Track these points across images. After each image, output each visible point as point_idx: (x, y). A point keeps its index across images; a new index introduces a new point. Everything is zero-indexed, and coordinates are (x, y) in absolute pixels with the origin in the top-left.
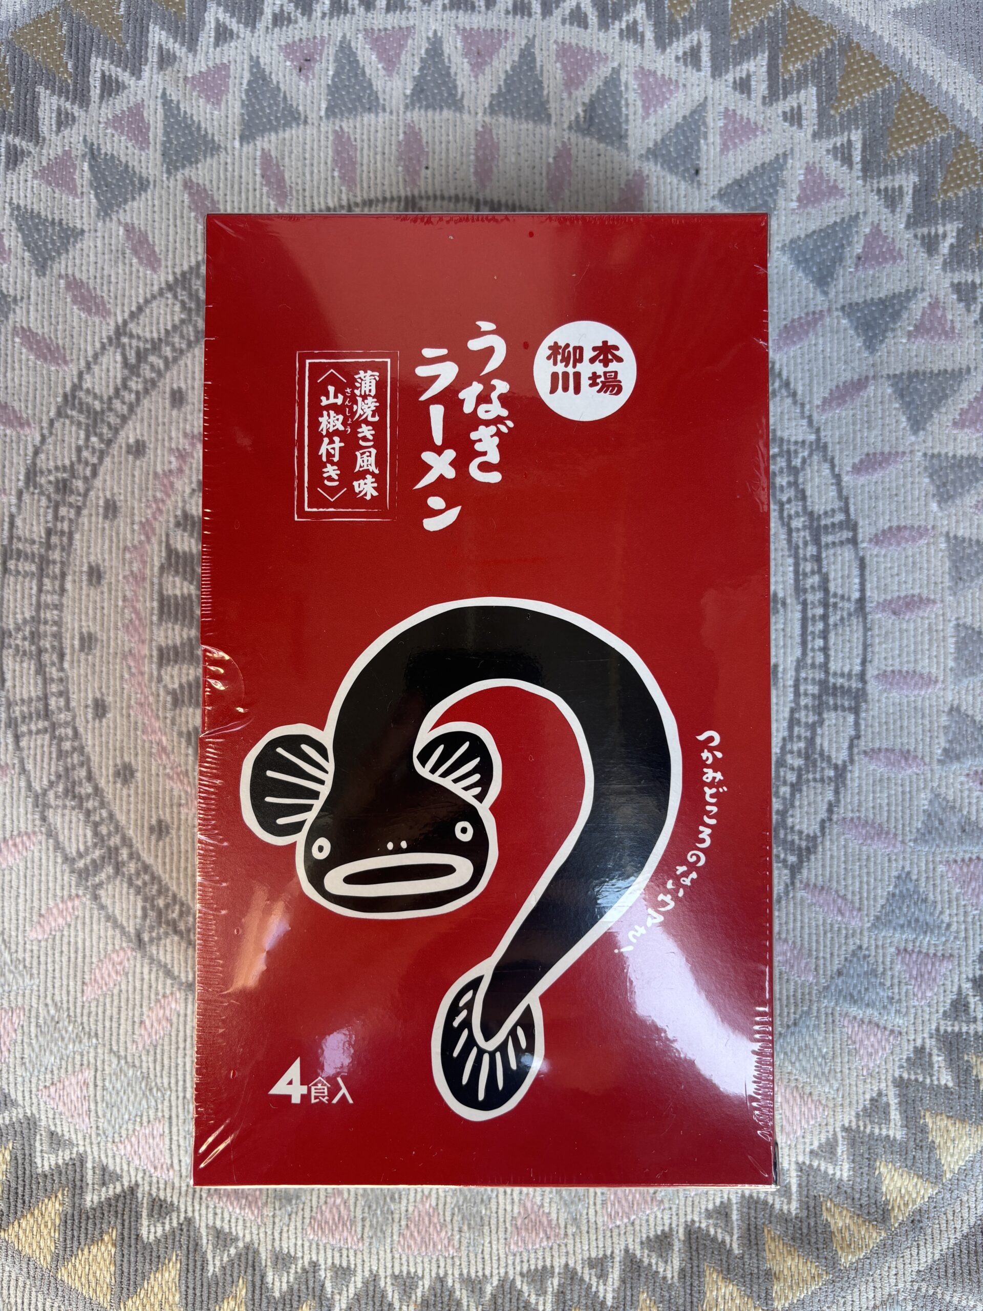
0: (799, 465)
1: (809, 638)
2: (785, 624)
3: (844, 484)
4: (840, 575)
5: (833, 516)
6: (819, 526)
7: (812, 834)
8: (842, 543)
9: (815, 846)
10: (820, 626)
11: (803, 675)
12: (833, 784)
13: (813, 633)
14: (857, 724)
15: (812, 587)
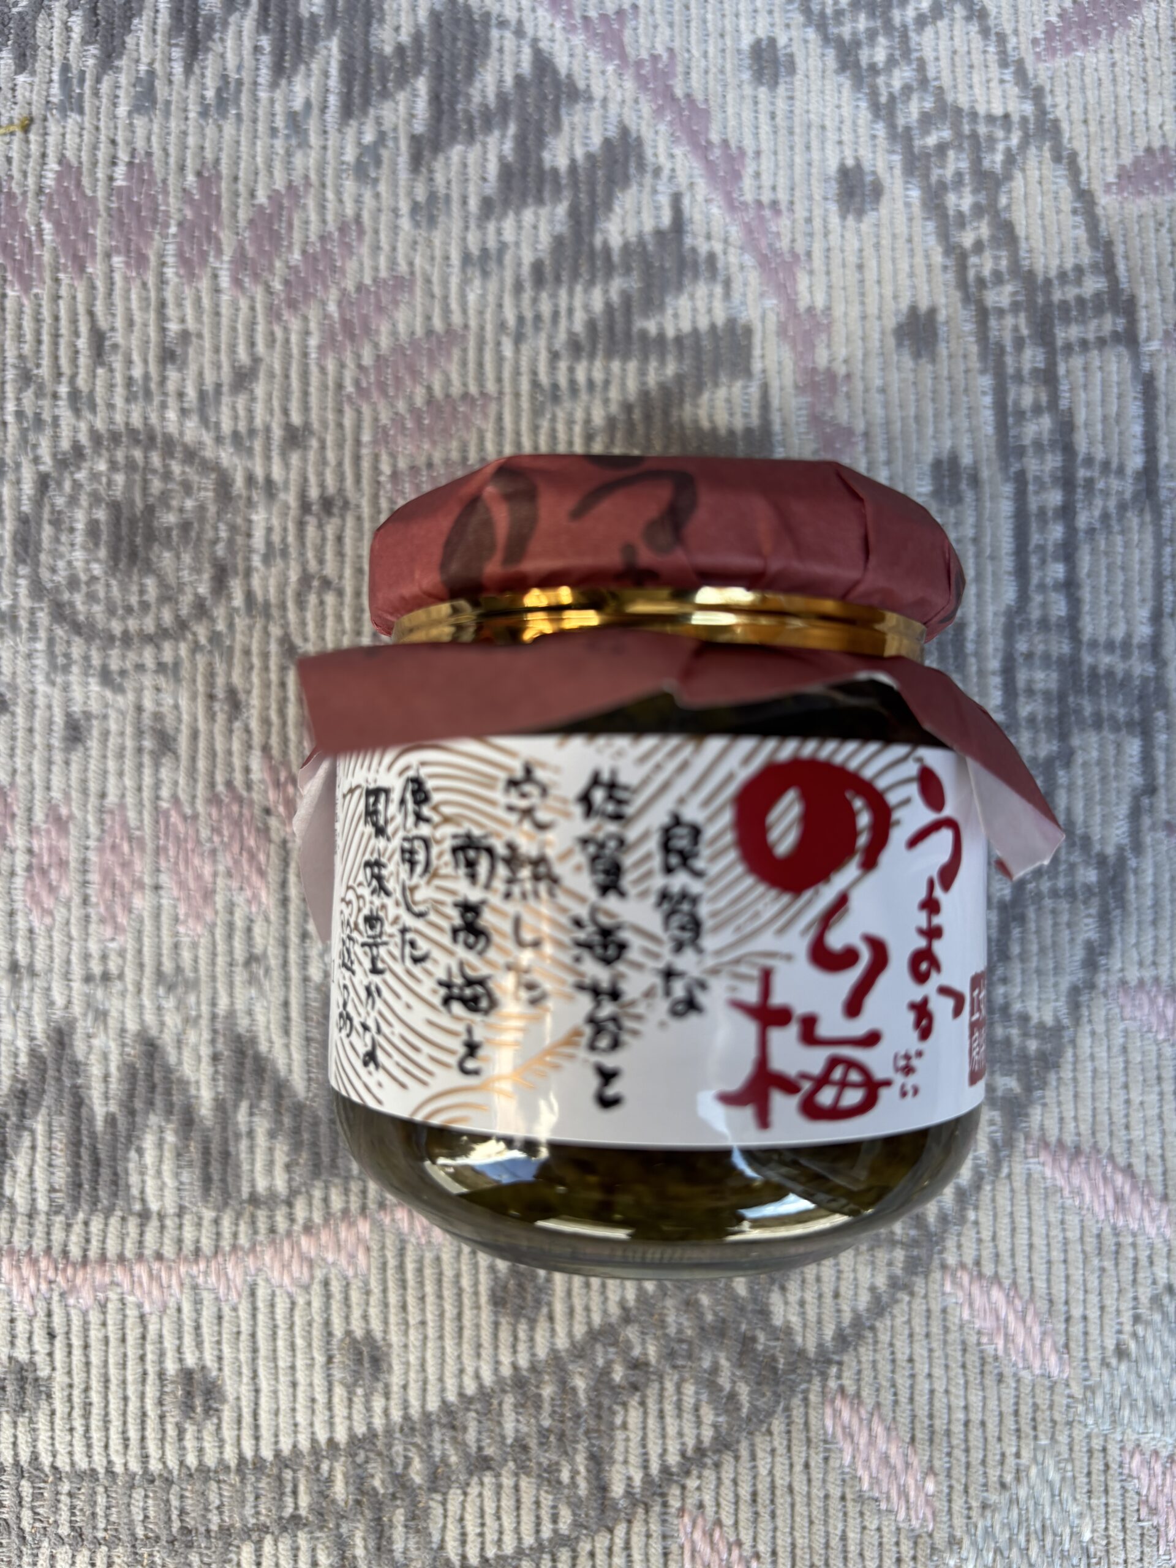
0: (998, 168)
1: (1034, 560)
2: (978, 526)
3: (1099, 211)
4: (1099, 412)
5: (1079, 282)
6: (1049, 304)
7: (1049, 1020)
8: (1101, 342)
9: (1059, 1052)
10: (1057, 532)
11: (1022, 646)
12: (1095, 901)
13: (1041, 548)
14: (1147, 759)
15: (1038, 445)
